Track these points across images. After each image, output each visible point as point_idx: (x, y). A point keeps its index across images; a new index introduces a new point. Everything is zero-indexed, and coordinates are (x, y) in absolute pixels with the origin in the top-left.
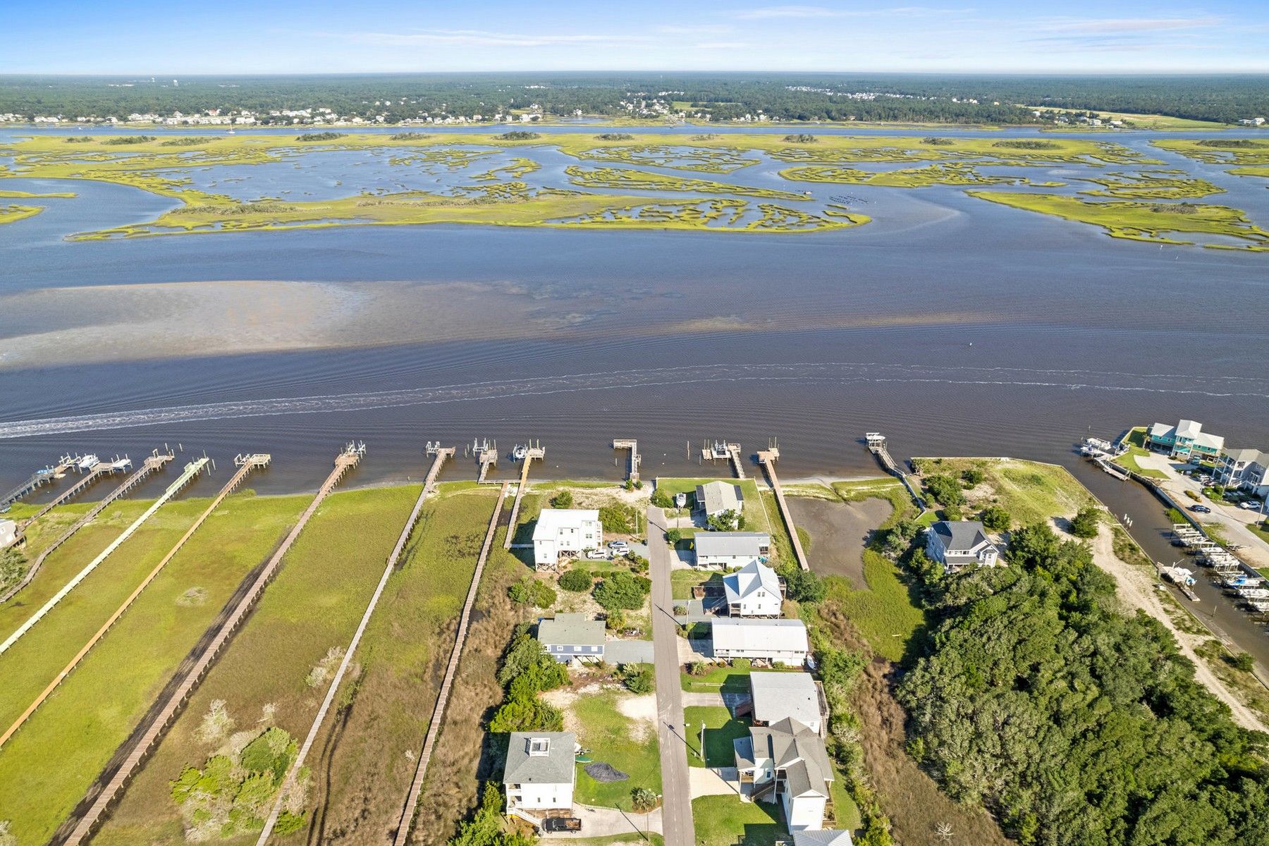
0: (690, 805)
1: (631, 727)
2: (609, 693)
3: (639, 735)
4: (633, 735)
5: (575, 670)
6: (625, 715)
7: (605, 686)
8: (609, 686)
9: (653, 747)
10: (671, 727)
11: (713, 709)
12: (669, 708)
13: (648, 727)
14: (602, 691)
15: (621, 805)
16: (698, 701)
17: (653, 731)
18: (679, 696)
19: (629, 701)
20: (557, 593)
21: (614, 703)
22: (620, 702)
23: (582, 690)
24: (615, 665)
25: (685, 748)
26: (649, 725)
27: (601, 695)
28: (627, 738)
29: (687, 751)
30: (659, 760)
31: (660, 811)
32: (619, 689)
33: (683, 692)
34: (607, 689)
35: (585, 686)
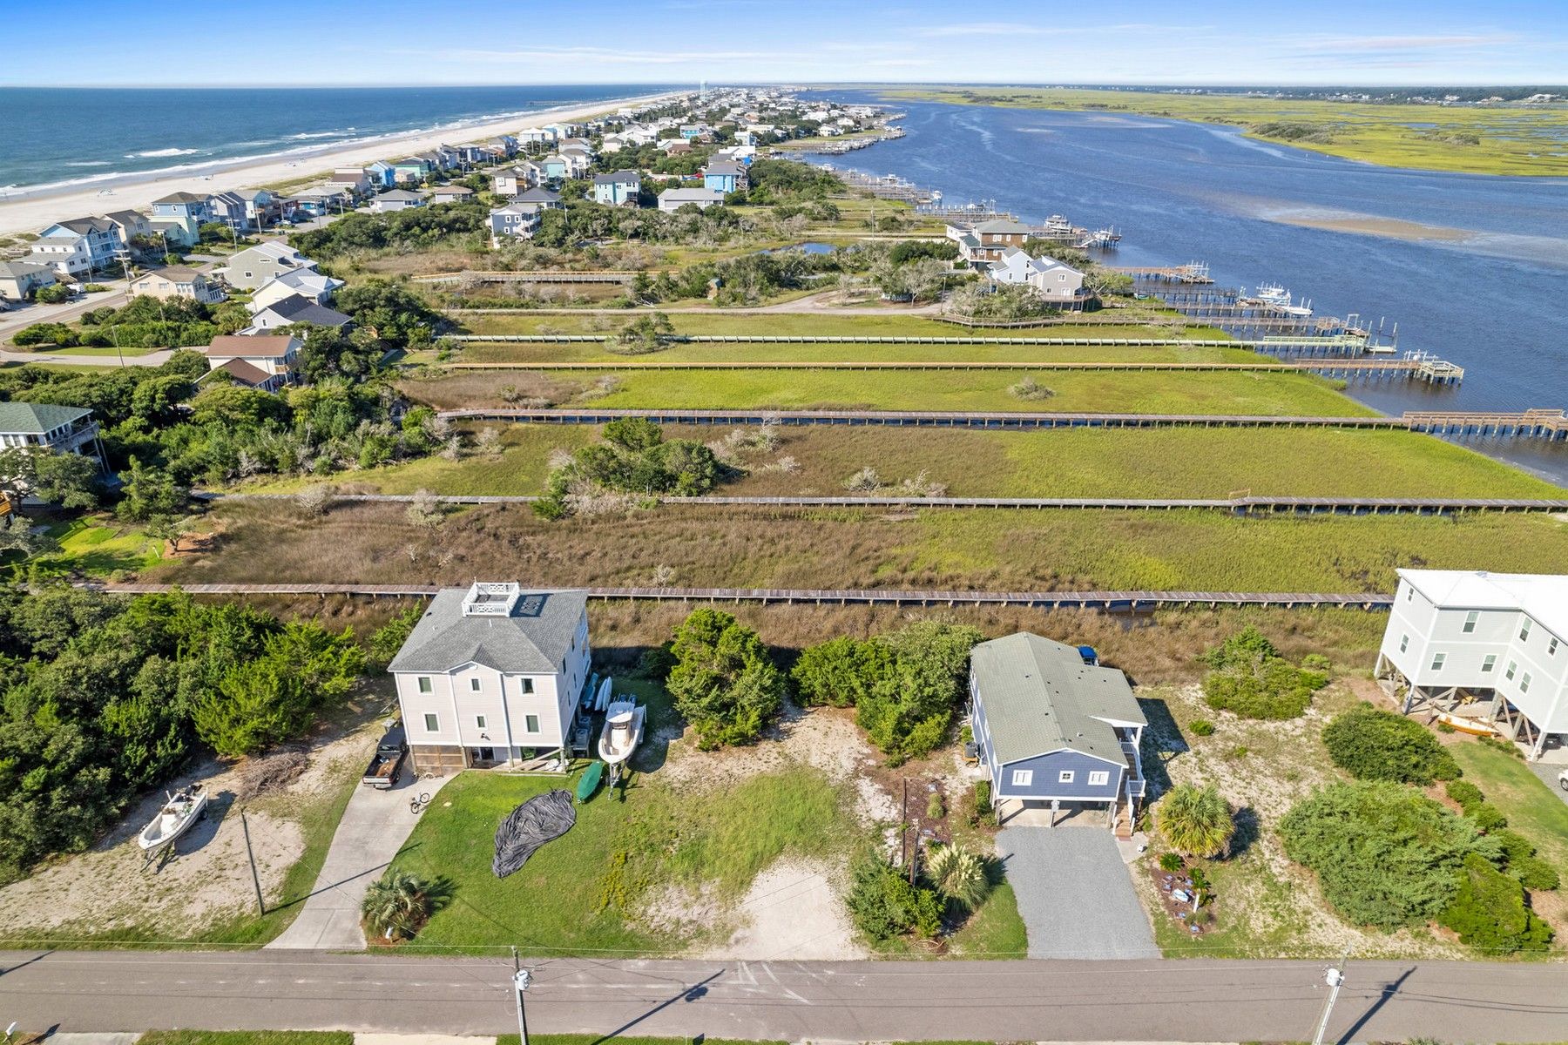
0: (334, 1028)
2: (862, 840)
4: (672, 891)
5: (954, 771)
6: (760, 875)
7: (891, 832)
9: (612, 942)
10: (697, 992)
12: (791, 994)
13: (700, 932)
15: (408, 858)
17: (684, 944)
19: (826, 888)
20: (1299, 721)
22: (819, 864)
23: (867, 787)
24: (996, 850)
27: (852, 823)
28: (663, 878)
29: (567, 1038)
30: (553, 954)
31: (353, 946)
32: (878, 862)
34: (878, 837)
35: (888, 793)
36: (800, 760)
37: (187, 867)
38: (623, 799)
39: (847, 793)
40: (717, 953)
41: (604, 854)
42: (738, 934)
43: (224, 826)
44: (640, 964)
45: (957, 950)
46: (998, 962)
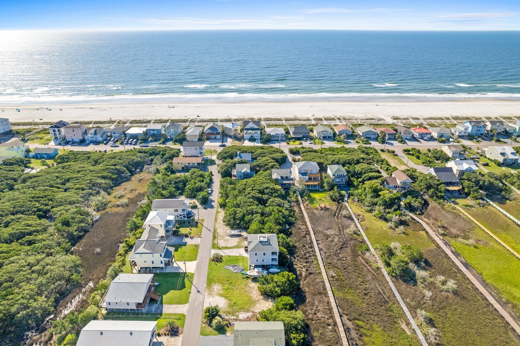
0: (198, 258)
1: (220, 291)
2: (232, 312)
3: (217, 287)
4: (220, 287)
6: (223, 298)
7: (235, 317)
8: (232, 317)
9: (210, 282)
10: (198, 292)
11: (171, 303)
12: (197, 303)
13: (211, 291)
14: (237, 314)
15: (228, 257)
16: (178, 308)
17: (209, 290)
18: (189, 311)
21: (230, 306)
22: (226, 306)
23: (249, 314)
24: (228, 334)
25: (194, 281)
26: (210, 294)
27: (238, 311)
28: (223, 286)
29: (193, 280)
30: (208, 276)
32: (226, 315)
33: (185, 314)
34: (233, 315)
35: (247, 318)
36: (257, 303)
37: (229, 238)
38: (243, 278)
39: (248, 311)
40: (206, 293)
41: (229, 278)
42: (211, 296)
43: (236, 238)
44: (205, 285)
45: (204, 325)
46: (200, 330)
